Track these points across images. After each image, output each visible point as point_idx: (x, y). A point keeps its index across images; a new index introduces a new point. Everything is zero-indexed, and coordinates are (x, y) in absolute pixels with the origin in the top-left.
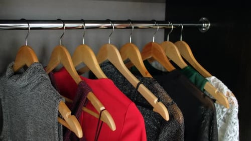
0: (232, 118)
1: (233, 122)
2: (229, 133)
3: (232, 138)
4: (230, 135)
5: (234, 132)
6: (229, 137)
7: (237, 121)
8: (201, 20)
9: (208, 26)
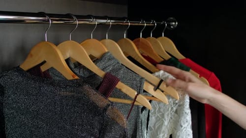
0: (185, 109)
1: (186, 113)
2: (182, 124)
3: (185, 129)
4: (184, 126)
5: (187, 122)
6: (182, 129)
7: (188, 111)
8: (168, 19)
9: (175, 24)
